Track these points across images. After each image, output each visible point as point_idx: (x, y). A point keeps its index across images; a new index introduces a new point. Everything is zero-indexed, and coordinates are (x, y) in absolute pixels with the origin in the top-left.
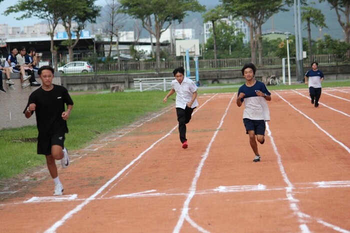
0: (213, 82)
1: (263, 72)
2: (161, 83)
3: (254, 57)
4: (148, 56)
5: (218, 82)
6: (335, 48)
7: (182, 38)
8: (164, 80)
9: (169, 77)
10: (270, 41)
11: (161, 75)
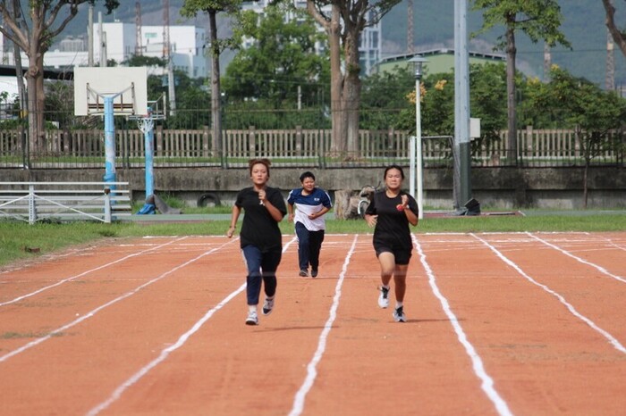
0: (201, 203)
1: (358, 176)
2: (21, 198)
3: (339, 127)
4: (8, 112)
5: (218, 204)
6: (582, 112)
7: (159, 55)
8: (31, 191)
9: (63, 180)
10: (432, 75)
11: (37, 175)
